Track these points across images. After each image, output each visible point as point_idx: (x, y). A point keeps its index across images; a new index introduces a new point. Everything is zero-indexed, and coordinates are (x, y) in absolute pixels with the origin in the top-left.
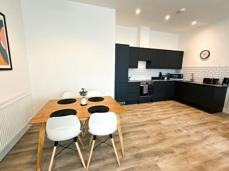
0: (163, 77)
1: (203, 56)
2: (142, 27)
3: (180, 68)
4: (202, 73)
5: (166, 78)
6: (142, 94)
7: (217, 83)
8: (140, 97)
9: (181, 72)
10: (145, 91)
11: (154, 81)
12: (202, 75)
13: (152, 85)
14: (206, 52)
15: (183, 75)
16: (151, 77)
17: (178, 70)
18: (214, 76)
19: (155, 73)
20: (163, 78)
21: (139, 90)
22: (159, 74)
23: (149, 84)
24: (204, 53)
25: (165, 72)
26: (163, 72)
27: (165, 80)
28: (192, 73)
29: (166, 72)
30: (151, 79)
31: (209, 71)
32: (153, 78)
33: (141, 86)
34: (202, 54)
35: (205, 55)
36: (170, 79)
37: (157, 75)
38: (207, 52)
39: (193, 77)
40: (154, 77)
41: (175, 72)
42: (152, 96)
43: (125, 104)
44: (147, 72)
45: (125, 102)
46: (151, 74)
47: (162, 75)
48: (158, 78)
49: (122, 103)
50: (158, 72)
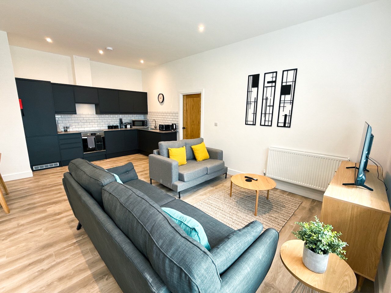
0: (124, 125)
1: (160, 100)
2: (76, 56)
3: (146, 113)
5: (129, 127)
6: (88, 149)
8: (84, 153)
9: (146, 118)
10: (91, 145)
11: (110, 130)
13: (102, 136)
15: (147, 122)
16: (107, 126)
17: (145, 116)
19: (113, 120)
20: (126, 127)
21: (81, 145)
22: (119, 120)
23: (96, 135)
24: (160, 97)
25: (127, 118)
26: (125, 118)
27: (128, 129)
29: (130, 118)
30: (107, 128)
32: (109, 127)
33: (83, 138)
36: (133, 127)
37: (115, 123)
38: (162, 95)
39: (155, 124)
40: (112, 125)
41: (143, 118)
42: (105, 150)
43: (58, 165)
44: (98, 118)
45: (58, 163)
46: (106, 121)
47: (124, 122)
48: (118, 126)
49: (53, 165)
50: (117, 118)
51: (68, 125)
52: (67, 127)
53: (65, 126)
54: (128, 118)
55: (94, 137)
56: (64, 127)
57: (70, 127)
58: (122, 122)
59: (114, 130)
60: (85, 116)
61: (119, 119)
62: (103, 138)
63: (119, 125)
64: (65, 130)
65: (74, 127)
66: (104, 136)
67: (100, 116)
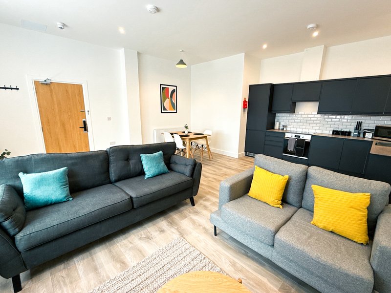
5: (368, 135)
6: (287, 151)
8: (283, 154)
11: (334, 136)
20: (364, 135)
21: (282, 145)
22: (356, 124)
23: (300, 138)
33: (285, 138)
42: (307, 158)
47: (363, 128)
48: (350, 132)
50: (354, 121)
52: (284, 126)
59: (340, 137)
63: (353, 131)
66: (309, 141)
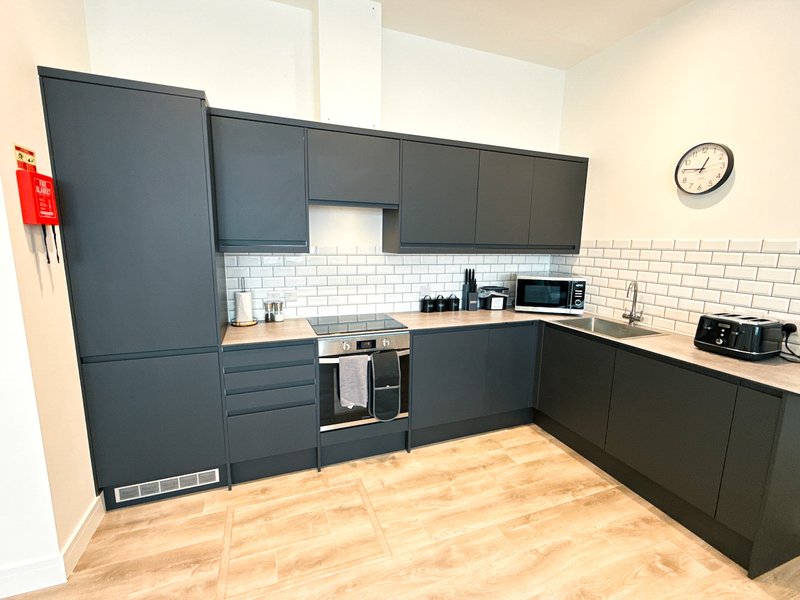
0: (481, 295)
1: (694, 182)
3: (574, 247)
4: (688, 281)
5: (497, 303)
6: (337, 411)
7: (784, 349)
8: (324, 428)
9: (575, 270)
10: (353, 393)
12: (688, 292)
13: (399, 354)
14: (710, 152)
15: (583, 289)
16: (418, 297)
17: (562, 259)
18: (759, 301)
19: (443, 274)
20: (486, 304)
22: (462, 277)
23: (378, 347)
24: (696, 161)
26: (486, 268)
28: (632, 276)
29: (500, 268)
30: (417, 310)
31: (731, 271)
32: (430, 306)
33: (322, 361)
34: (683, 166)
35: (703, 174)
36: (518, 308)
37: (449, 287)
38: (720, 152)
39: (635, 301)
40: (433, 296)
42: (406, 415)
43: (217, 480)
44: (390, 270)
45: (217, 471)
46: (415, 279)
47: (479, 284)
48: (457, 300)
49: (198, 478)
50: (456, 269)
51: (282, 295)
52: (274, 304)
53: (271, 300)
54: (495, 268)
55: (369, 358)
56: (265, 305)
57: (289, 304)
58: (475, 286)
60: (342, 260)
61: (463, 271)
62: (404, 359)
63: (459, 296)
64: (267, 315)
65: (301, 302)
66: (407, 352)
67: (398, 258)
